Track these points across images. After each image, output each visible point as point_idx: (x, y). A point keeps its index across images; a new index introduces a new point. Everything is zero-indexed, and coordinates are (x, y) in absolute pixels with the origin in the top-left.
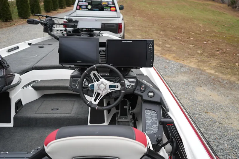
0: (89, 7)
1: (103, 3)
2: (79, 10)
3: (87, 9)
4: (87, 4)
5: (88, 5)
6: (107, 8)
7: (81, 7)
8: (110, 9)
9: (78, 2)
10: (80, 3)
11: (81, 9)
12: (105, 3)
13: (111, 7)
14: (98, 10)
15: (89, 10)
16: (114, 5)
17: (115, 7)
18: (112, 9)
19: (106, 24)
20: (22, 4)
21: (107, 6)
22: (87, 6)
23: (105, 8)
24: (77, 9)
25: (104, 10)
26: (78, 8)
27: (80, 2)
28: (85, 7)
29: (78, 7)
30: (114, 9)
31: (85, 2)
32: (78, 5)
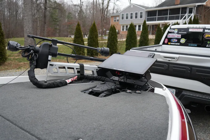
0: (183, 41)
1: (206, 36)
2: (167, 44)
3: (179, 44)
4: (179, 36)
5: (181, 38)
9: (168, 34)
10: (169, 36)
11: (169, 43)
14: (196, 45)
15: (182, 45)
20: (130, 41)
22: (179, 40)
23: (209, 43)
24: (164, 43)
26: (166, 42)
27: (170, 34)
28: (176, 41)
29: (167, 40)
31: (178, 33)
32: (166, 37)
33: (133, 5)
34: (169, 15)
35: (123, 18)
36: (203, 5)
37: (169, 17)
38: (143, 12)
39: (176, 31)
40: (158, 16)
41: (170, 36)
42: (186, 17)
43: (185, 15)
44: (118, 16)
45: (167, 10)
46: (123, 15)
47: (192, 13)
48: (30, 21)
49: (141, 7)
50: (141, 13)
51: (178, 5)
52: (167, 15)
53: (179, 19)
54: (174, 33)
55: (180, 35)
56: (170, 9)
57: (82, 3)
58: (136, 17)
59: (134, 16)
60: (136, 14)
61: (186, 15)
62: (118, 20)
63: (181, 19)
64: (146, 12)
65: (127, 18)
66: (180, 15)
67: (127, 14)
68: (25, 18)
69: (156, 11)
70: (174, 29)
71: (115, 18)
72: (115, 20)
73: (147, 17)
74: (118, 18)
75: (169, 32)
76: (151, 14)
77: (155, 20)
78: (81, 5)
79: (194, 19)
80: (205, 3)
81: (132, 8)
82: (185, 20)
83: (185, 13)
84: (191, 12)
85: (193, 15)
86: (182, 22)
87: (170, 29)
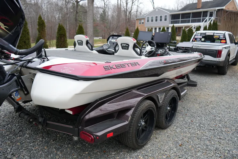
0: (203, 39)
1: (215, 37)
6: (218, 40)
7: (196, 39)
8: (221, 41)
9: (195, 36)
11: (195, 41)
12: (217, 37)
13: (221, 40)
14: (210, 42)
15: (202, 41)
16: (225, 39)
17: (225, 40)
18: (222, 41)
19: (207, 50)
21: (219, 39)
22: (201, 39)
23: (216, 40)
24: (193, 41)
25: (215, 42)
26: (194, 40)
28: (199, 40)
29: (194, 39)
30: (225, 41)
31: (200, 35)
32: (194, 38)
33: (158, 9)
34: (192, 18)
35: (148, 21)
36: (222, 9)
37: (191, 20)
38: (167, 15)
39: (199, 34)
40: (181, 19)
41: (196, 37)
42: (206, 20)
43: (205, 18)
44: (144, 19)
45: (190, 13)
46: (148, 18)
47: (212, 17)
48: (92, 27)
49: (165, 11)
50: (166, 16)
51: (199, 9)
52: (190, 18)
53: (200, 22)
54: (198, 35)
55: (202, 37)
56: (193, 13)
57: (106, 6)
58: (161, 20)
59: (159, 19)
60: (161, 17)
61: (207, 18)
62: (143, 23)
63: (202, 22)
64: (170, 15)
65: (152, 21)
66: (202, 18)
67: (152, 18)
68: (89, 24)
69: (179, 14)
70: (198, 33)
71: (141, 21)
72: (141, 23)
73: (171, 20)
74: (143, 21)
75: (195, 35)
76: (175, 17)
77: (179, 23)
78: (105, 7)
79: (213, 23)
80: (225, 7)
81: (157, 12)
82: (206, 23)
83: (206, 16)
84: (211, 15)
85: (213, 18)
86: (203, 25)
87: (196, 33)
